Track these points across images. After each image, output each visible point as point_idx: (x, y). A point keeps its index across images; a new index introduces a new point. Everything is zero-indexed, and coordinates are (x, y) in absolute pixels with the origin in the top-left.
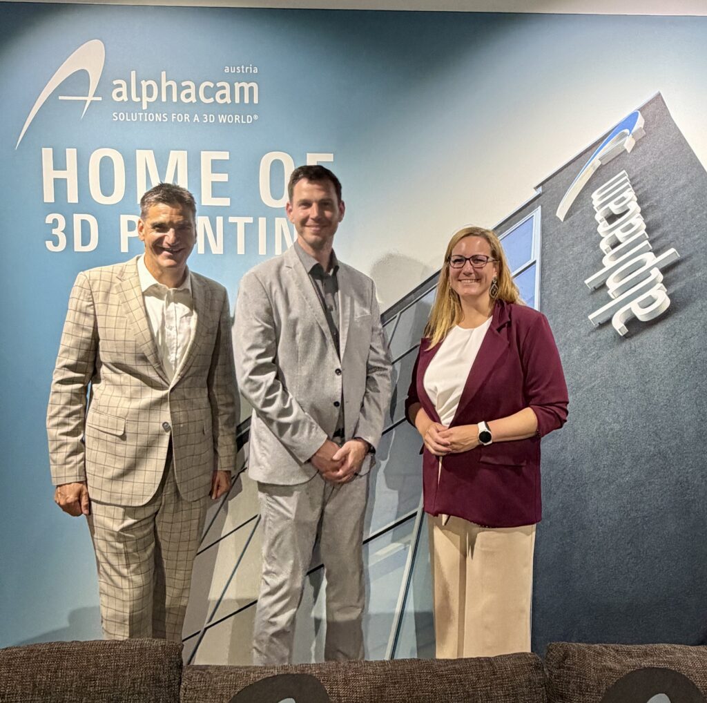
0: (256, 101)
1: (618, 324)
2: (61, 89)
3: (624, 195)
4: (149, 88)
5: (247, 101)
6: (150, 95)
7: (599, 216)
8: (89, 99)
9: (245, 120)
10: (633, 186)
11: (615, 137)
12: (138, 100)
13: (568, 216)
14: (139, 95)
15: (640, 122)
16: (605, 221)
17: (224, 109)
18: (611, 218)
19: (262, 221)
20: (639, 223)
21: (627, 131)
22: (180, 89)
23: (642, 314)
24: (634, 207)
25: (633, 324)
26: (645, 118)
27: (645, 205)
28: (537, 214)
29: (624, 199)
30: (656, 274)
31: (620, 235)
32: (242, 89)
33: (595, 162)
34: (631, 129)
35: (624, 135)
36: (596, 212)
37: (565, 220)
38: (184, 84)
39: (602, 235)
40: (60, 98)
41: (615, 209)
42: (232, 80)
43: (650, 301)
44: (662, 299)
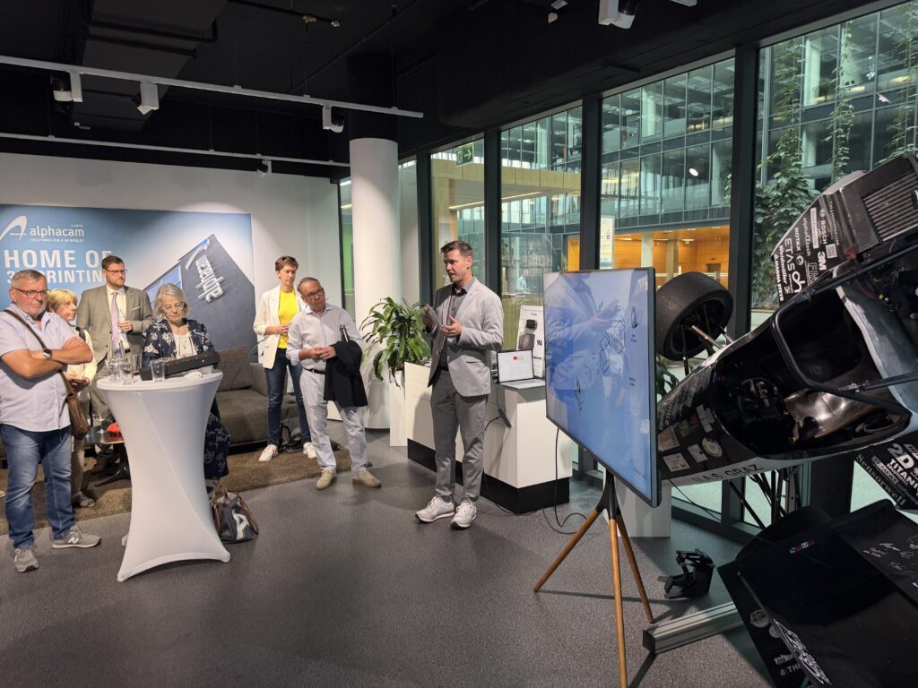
0: (83, 235)
1: (208, 298)
2: (10, 232)
5: (80, 235)
6: (44, 232)
8: (22, 234)
9: (80, 241)
10: (208, 259)
11: (202, 246)
13: (190, 267)
14: (40, 233)
15: (208, 242)
17: (72, 238)
19: (88, 272)
20: (211, 270)
22: (55, 231)
23: (215, 295)
24: (209, 265)
25: (212, 298)
26: (210, 240)
27: (212, 265)
28: (179, 267)
30: (218, 284)
31: (206, 273)
32: (78, 232)
33: (196, 252)
34: (206, 243)
35: (204, 245)
40: (11, 234)
41: (204, 266)
42: (74, 229)
43: (217, 292)
44: (220, 291)
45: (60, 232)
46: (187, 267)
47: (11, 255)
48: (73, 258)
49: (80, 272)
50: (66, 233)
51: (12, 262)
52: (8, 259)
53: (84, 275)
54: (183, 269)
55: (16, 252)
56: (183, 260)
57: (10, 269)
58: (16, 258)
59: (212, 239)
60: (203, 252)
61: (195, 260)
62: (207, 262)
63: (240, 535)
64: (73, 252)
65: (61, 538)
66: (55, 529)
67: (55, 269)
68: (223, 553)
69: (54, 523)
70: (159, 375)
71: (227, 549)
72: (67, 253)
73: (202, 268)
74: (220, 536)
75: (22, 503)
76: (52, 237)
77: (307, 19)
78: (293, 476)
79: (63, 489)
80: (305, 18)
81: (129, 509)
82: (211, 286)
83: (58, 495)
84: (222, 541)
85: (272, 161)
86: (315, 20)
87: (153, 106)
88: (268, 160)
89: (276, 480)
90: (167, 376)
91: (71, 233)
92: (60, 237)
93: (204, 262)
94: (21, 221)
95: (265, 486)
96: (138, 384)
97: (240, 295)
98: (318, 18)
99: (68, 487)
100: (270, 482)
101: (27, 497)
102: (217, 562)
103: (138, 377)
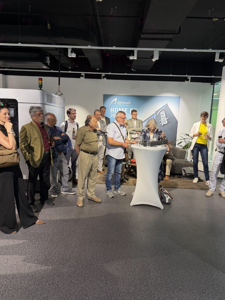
0: (130, 104)
1: (162, 125)
2: (112, 103)
8: (115, 103)
11: (163, 107)
12: (119, 103)
15: (165, 106)
18: (162, 115)
20: (165, 115)
23: (165, 124)
24: (164, 114)
25: (164, 125)
30: (166, 120)
33: (161, 110)
37: (158, 115)
41: (162, 114)
43: (166, 123)
44: (167, 122)
45: (124, 103)
46: (157, 114)
47: (112, 109)
48: (127, 111)
49: (128, 115)
50: (126, 103)
51: (112, 111)
52: (111, 110)
53: (129, 115)
54: (156, 115)
55: (113, 108)
56: (157, 112)
57: (111, 113)
58: (113, 110)
59: (167, 105)
60: (163, 109)
61: (160, 112)
62: (164, 113)
63: (167, 201)
64: (127, 109)
65: (116, 190)
66: (115, 187)
68: (161, 206)
69: (115, 186)
70: (149, 145)
71: (163, 205)
72: (125, 109)
74: (161, 201)
75: (110, 178)
76: (122, 104)
77: (214, 20)
78: (185, 187)
79: (118, 176)
80: (214, 19)
81: (135, 185)
82: (164, 121)
83: (117, 178)
84: (161, 202)
85: (191, 77)
86: (218, 19)
87: (157, 58)
88: (189, 77)
89: (179, 187)
90: (151, 146)
91: (127, 103)
92: (124, 104)
93: (163, 113)
94: (115, 99)
95: (176, 188)
96: (142, 147)
97: (173, 124)
98: (219, 18)
99: (120, 176)
100: (178, 187)
101: (111, 177)
102: (160, 208)
103: (142, 145)
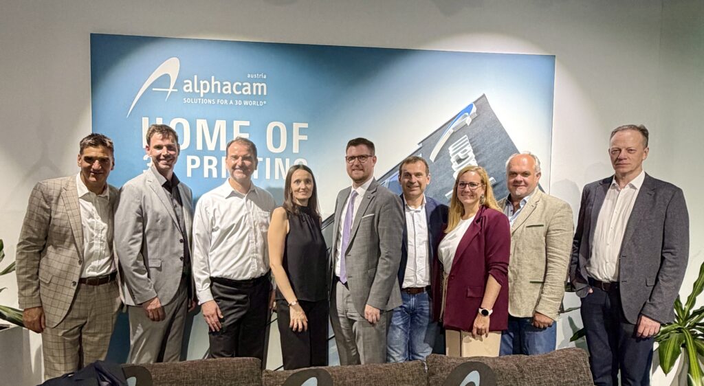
0: (265, 93)
2: (153, 85)
3: (466, 148)
4: (205, 85)
5: (260, 93)
7: (453, 160)
8: (170, 90)
9: (259, 103)
10: (471, 143)
11: (461, 117)
12: (198, 91)
13: (436, 159)
14: (199, 88)
15: (474, 109)
16: (456, 163)
17: (248, 98)
19: (268, 160)
21: (467, 114)
22: (222, 86)
26: (476, 106)
27: (477, 154)
29: (466, 150)
32: (257, 87)
33: (451, 130)
34: (469, 113)
35: (466, 116)
36: (450, 158)
37: (435, 161)
38: (224, 83)
39: (455, 170)
40: (154, 89)
41: (461, 156)
42: (251, 81)
45: (228, 88)
46: (433, 157)
50: (239, 88)
56: (428, 144)
59: (482, 103)
60: (462, 129)
61: (447, 143)
62: (469, 148)
67: (217, 153)
73: (459, 161)
76: (217, 96)
91: (247, 89)
92: (228, 96)
94: (170, 66)
